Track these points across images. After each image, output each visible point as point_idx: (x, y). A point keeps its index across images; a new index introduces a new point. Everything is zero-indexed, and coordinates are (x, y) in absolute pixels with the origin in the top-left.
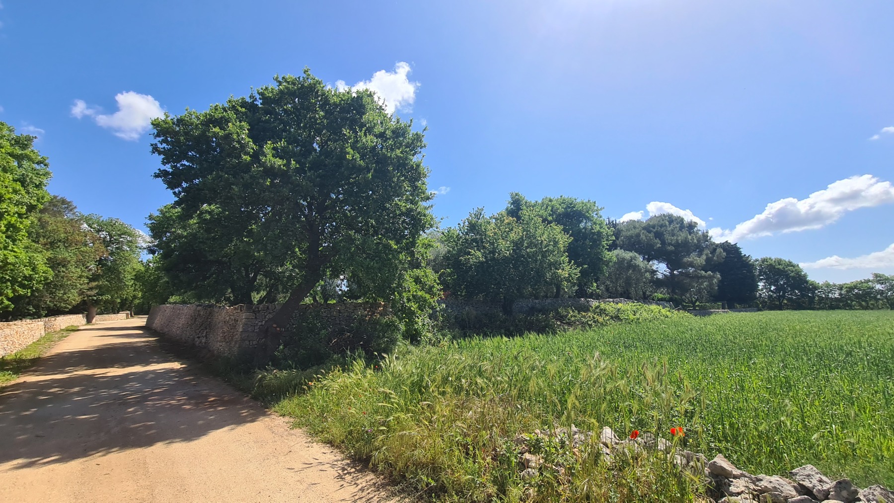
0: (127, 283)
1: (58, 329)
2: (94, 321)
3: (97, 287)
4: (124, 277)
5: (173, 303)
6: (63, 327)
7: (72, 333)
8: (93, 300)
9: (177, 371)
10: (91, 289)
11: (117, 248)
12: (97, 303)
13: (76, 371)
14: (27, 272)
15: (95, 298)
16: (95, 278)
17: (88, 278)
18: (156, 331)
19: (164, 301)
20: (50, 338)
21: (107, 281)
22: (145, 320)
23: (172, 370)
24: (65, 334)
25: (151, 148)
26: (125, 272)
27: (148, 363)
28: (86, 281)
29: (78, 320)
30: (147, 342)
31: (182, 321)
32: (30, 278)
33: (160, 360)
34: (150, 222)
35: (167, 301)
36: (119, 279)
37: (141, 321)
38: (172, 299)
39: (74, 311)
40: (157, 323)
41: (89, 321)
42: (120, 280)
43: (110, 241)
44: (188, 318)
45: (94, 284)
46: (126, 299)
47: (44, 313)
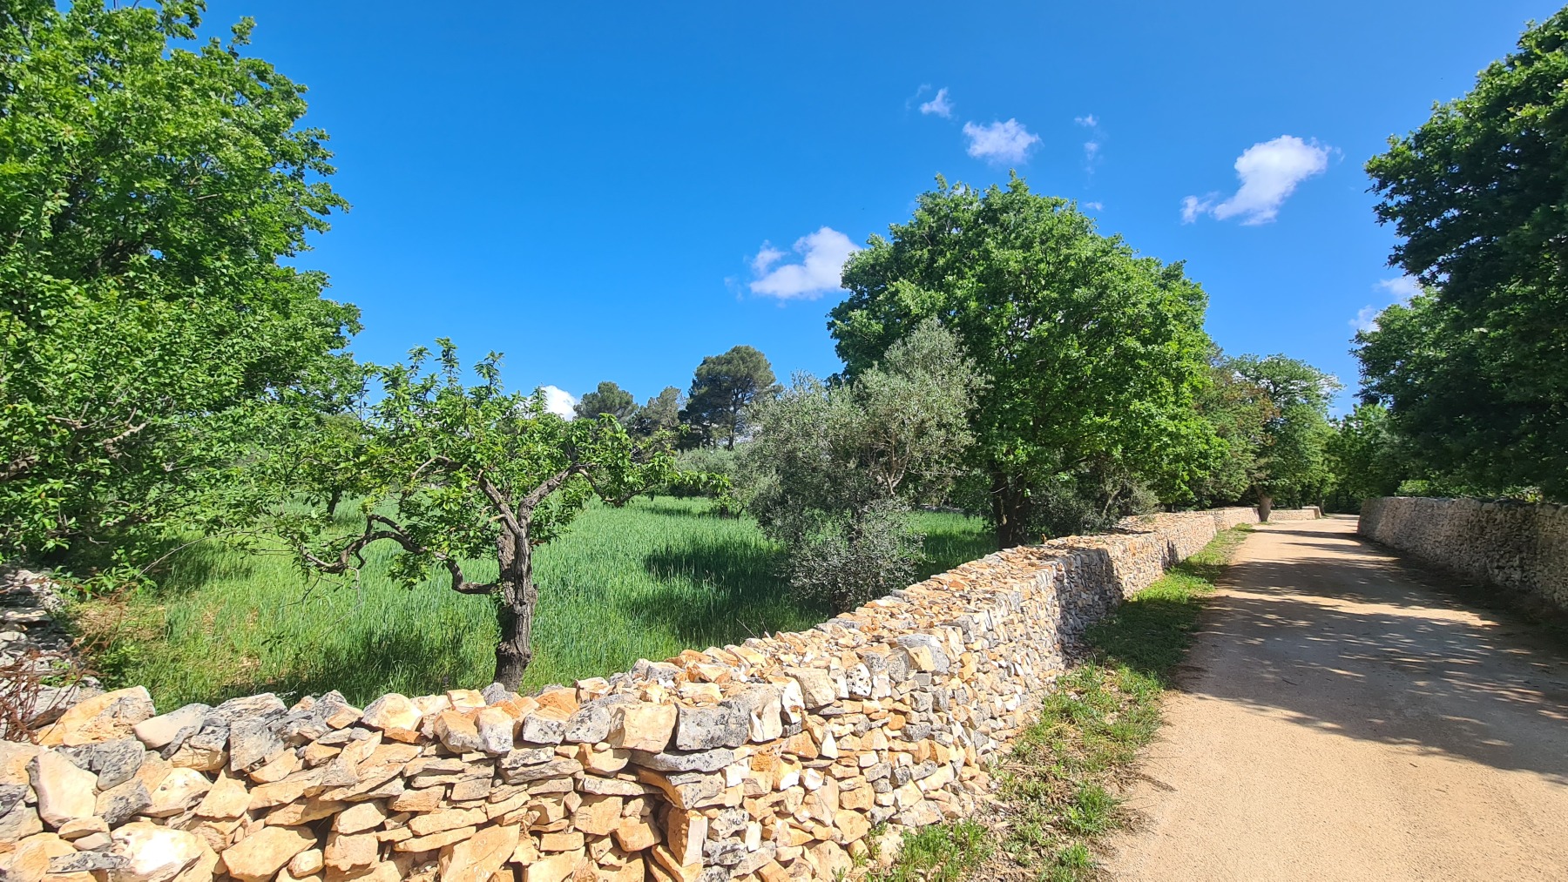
0: (1311, 459)
1: (1229, 528)
2: (1269, 519)
3: (1268, 466)
4: (1305, 448)
5: (1412, 495)
6: (1233, 526)
7: (1249, 535)
8: (1264, 485)
9: (1477, 630)
10: (1260, 469)
11: (1286, 403)
12: (1270, 490)
13: (1286, 593)
14: (1203, 447)
15: (1267, 483)
16: (1263, 452)
17: (1253, 452)
18: (1384, 544)
19: (1391, 489)
20: (1223, 536)
21: (1280, 455)
22: (1356, 523)
23: (1466, 627)
24: (1240, 535)
25: (1376, 216)
26: (1305, 439)
27: (1404, 604)
28: (1253, 457)
29: (1247, 515)
30: (1379, 562)
31: (1446, 529)
32: (1204, 455)
33: (1427, 601)
34: (1359, 347)
35: (1396, 490)
36: (1297, 451)
37: (1349, 524)
38: (1408, 486)
39: (1241, 503)
40: (1384, 528)
41: (1263, 518)
42: (1300, 455)
43: (1275, 392)
44: (1460, 525)
45: (1263, 461)
46: (1310, 486)
47: (1208, 503)
